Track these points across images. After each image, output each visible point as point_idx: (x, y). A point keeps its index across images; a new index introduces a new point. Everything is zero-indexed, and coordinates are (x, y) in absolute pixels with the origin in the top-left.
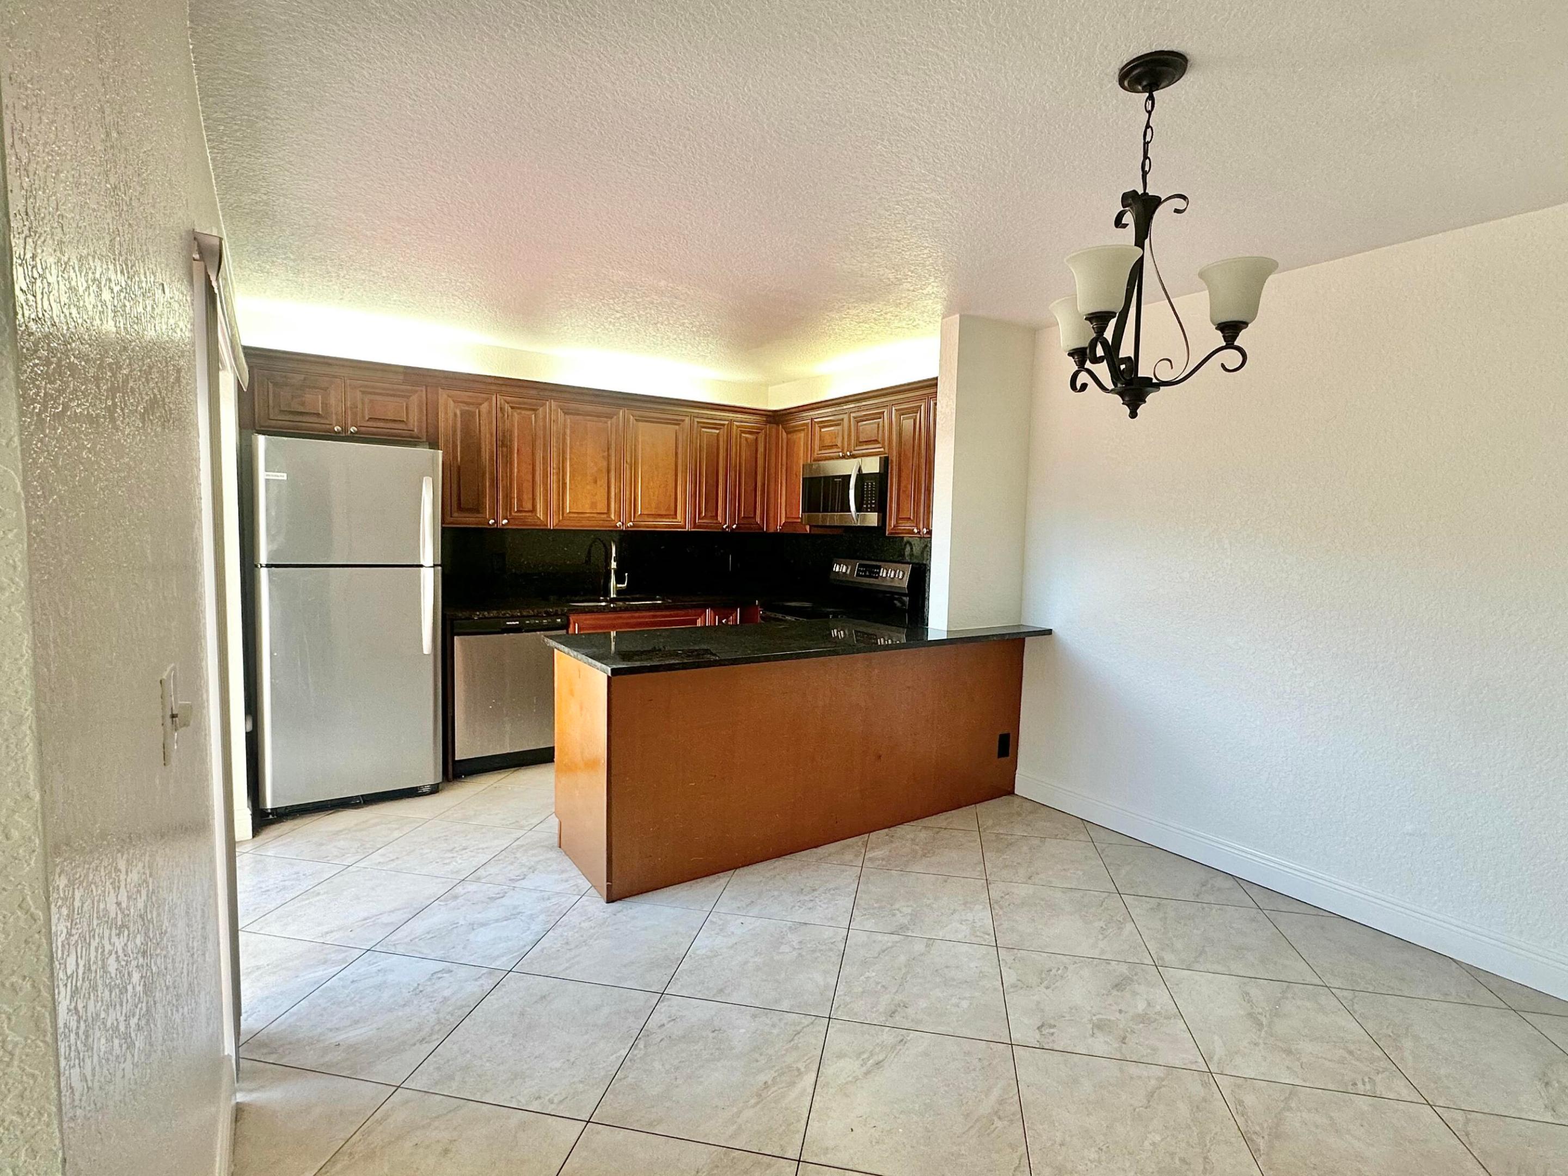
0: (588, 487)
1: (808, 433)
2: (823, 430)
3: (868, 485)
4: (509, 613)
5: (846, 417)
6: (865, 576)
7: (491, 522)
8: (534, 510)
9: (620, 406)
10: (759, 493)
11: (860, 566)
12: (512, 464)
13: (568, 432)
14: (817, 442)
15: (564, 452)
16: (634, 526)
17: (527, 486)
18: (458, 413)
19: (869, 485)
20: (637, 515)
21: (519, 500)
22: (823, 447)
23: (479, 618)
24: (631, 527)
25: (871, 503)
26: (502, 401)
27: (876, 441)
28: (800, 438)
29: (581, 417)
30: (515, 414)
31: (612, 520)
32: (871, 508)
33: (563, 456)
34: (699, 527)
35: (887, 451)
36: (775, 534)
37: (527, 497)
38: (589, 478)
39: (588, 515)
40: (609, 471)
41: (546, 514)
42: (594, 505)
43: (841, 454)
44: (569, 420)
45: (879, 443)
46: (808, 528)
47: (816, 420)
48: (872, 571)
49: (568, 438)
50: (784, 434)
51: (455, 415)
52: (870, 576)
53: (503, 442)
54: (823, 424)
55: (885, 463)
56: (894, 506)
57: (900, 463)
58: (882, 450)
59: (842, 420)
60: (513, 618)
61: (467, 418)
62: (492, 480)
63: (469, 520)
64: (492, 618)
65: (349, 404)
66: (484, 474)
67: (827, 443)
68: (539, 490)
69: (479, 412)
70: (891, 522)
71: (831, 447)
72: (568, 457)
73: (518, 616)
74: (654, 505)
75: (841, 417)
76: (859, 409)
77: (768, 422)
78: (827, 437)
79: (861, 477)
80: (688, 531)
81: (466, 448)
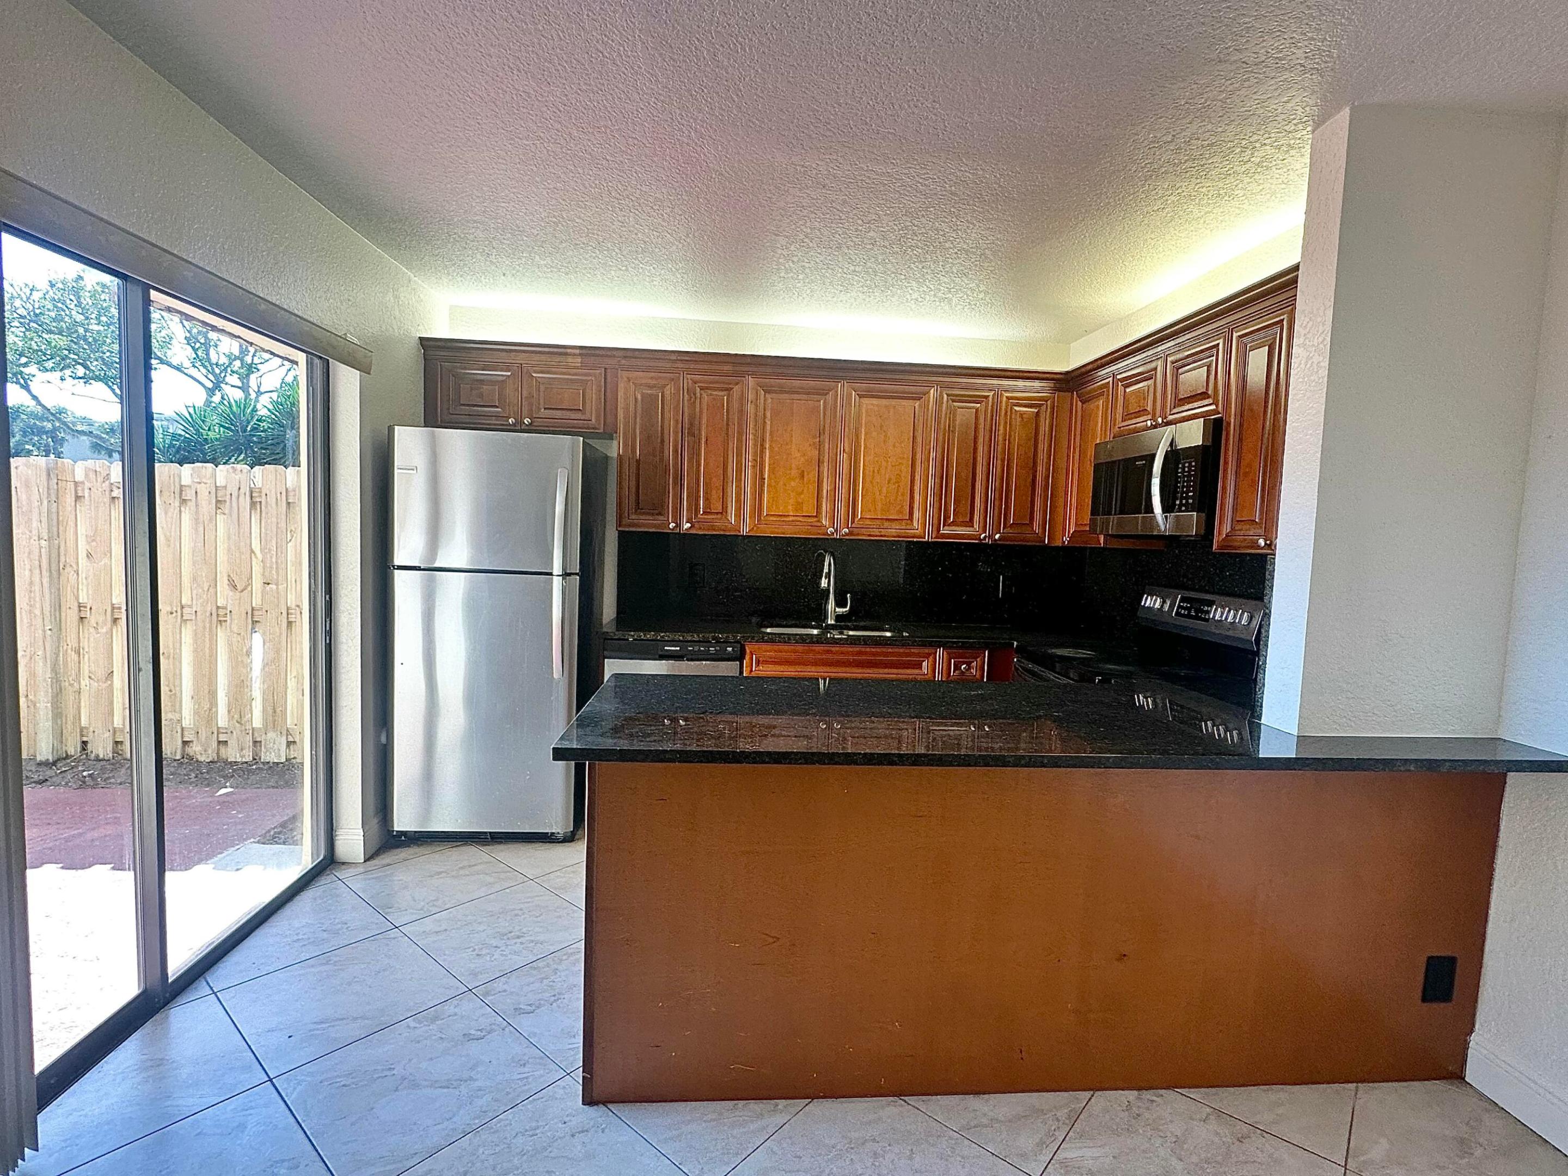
0: (793, 484)
1: (1108, 398)
2: (1128, 390)
3: (1184, 467)
4: (668, 636)
5: (1160, 364)
6: (1189, 616)
7: (672, 525)
8: (724, 511)
9: (837, 379)
10: (1039, 490)
11: (1182, 600)
12: (699, 455)
13: (768, 414)
14: (1120, 410)
15: (763, 440)
16: (851, 533)
17: (717, 482)
18: (639, 397)
19: (1187, 467)
20: (856, 520)
21: (707, 499)
22: (1127, 416)
23: (634, 640)
24: (847, 534)
25: (1187, 498)
26: (690, 382)
27: (1204, 395)
28: (1098, 407)
29: (786, 396)
30: (705, 395)
31: (822, 526)
32: (1187, 505)
33: (762, 445)
34: (944, 536)
35: (1220, 409)
36: (1063, 548)
37: (715, 495)
38: (794, 472)
39: (791, 519)
40: (820, 462)
41: (738, 515)
42: (799, 506)
43: (1149, 423)
44: (770, 401)
45: (1209, 397)
46: (1102, 538)
47: (1119, 377)
48: (1197, 609)
49: (768, 422)
50: (1080, 403)
51: (636, 399)
52: (1197, 618)
53: (691, 430)
54: (1128, 382)
55: (1215, 428)
56: (1230, 500)
57: (1241, 425)
58: (1213, 407)
59: (1155, 369)
60: (673, 642)
61: (649, 404)
62: (675, 478)
63: (646, 524)
64: (648, 640)
65: (525, 393)
66: (666, 471)
67: (1133, 408)
68: (732, 490)
69: (663, 396)
70: (1223, 528)
71: (1138, 414)
72: (767, 446)
73: (680, 641)
74: (879, 506)
75: (1153, 365)
76: (1181, 347)
77: (1056, 389)
78: (1133, 400)
79: (1173, 456)
80: (927, 543)
81: (648, 439)
